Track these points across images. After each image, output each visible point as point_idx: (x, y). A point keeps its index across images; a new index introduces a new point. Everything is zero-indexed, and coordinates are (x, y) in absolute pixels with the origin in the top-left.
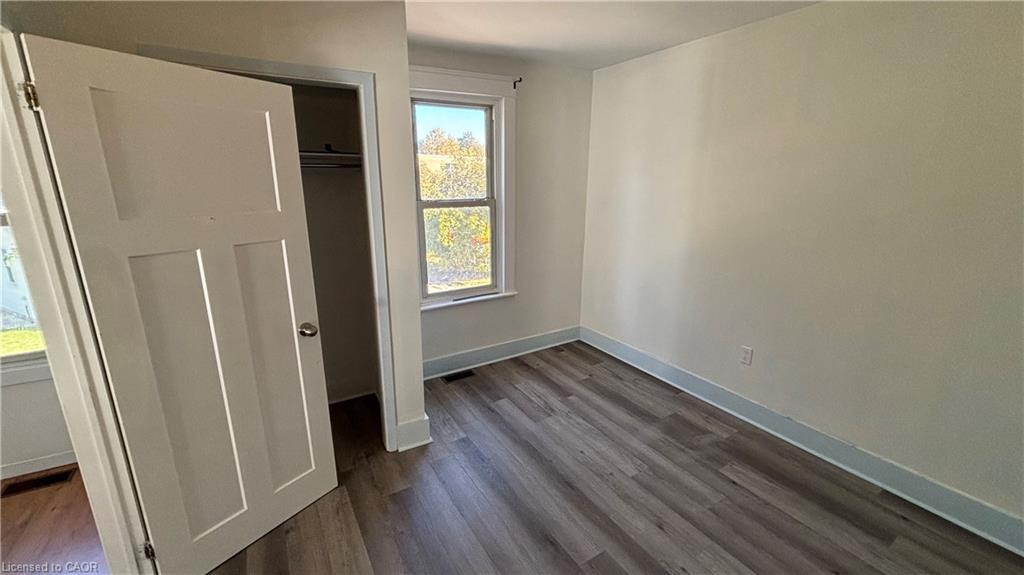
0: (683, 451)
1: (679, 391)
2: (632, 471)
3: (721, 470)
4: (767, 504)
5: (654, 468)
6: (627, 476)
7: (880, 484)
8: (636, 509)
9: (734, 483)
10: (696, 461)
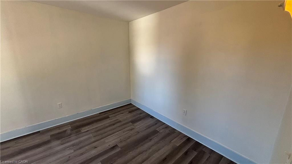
0: (70, 137)
1: (39, 131)
2: (72, 151)
3: (82, 132)
4: (96, 128)
5: (73, 145)
6: (73, 152)
7: (98, 113)
8: (87, 152)
9: (88, 131)
10: (76, 135)
